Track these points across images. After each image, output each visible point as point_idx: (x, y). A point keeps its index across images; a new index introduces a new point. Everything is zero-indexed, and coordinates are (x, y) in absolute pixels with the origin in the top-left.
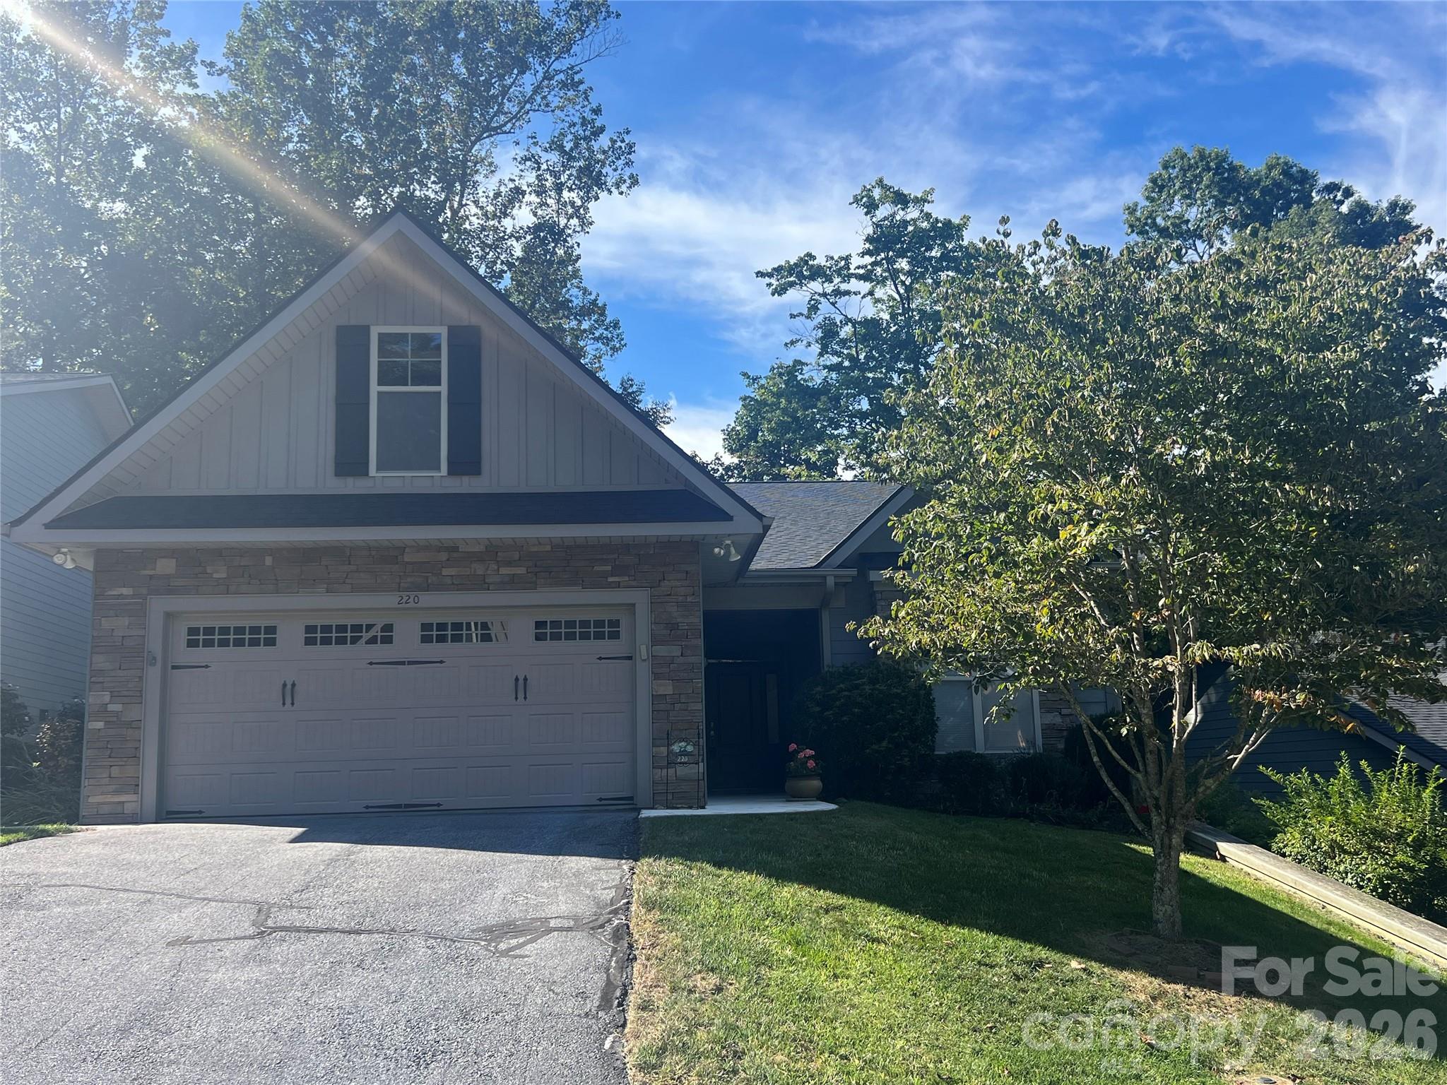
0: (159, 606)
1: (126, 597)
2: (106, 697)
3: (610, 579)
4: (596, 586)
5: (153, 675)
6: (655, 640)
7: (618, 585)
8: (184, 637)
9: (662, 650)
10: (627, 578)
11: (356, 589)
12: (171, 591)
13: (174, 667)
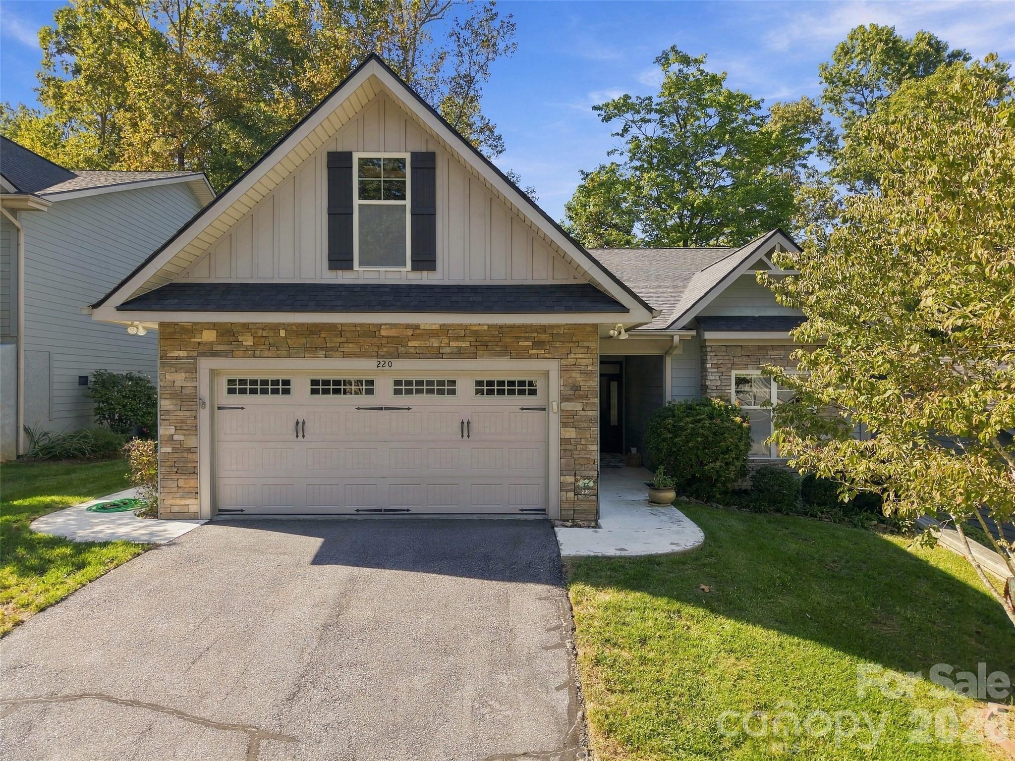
0: (206, 365)
1: (182, 358)
2: (172, 430)
3: (531, 352)
4: (520, 357)
5: (204, 415)
6: (564, 399)
7: (537, 357)
8: (225, 387)
9: (569, 406)
10: (543, 352)
11: (346, 356)
12: (214, 354)
13: (219, 408)
